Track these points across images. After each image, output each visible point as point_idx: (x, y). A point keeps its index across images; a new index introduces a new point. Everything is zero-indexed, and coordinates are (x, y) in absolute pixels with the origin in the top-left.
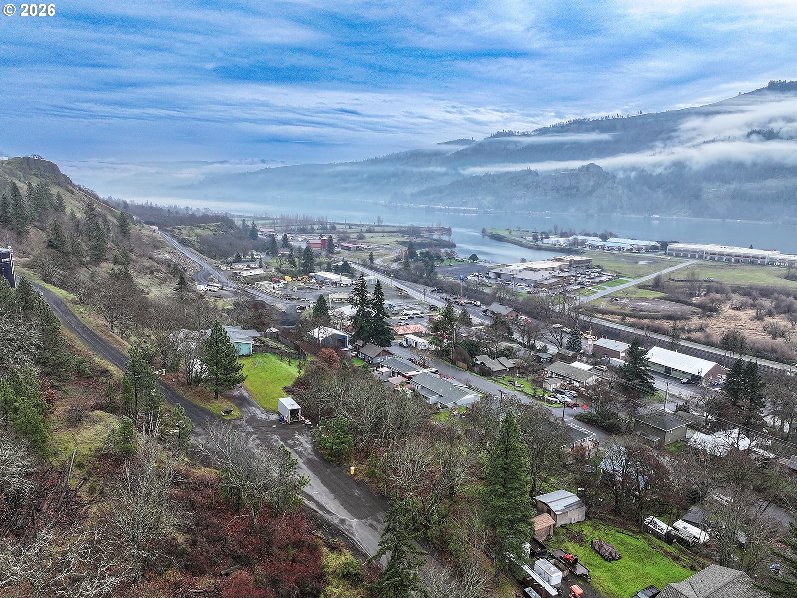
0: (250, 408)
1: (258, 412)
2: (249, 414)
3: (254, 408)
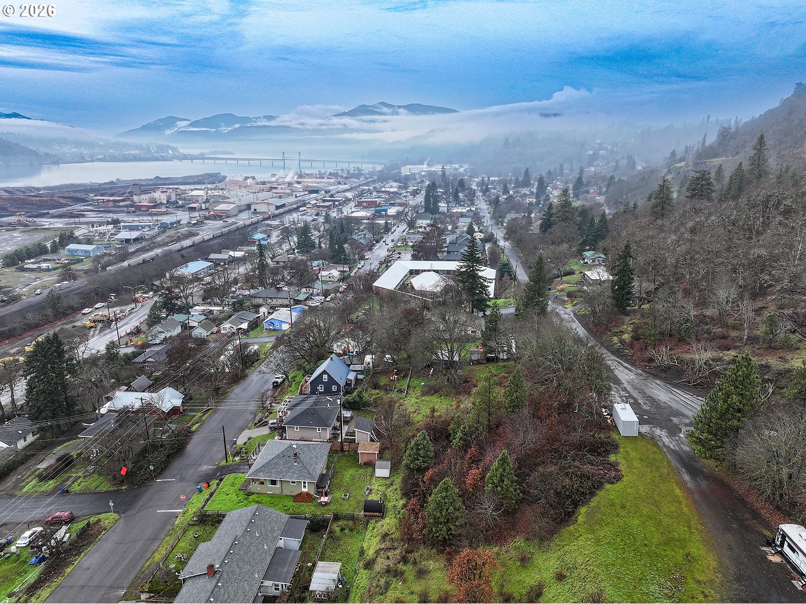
0: (678, 449)
1: (666, 440)
2: (677, 438)
3: (672, 447)
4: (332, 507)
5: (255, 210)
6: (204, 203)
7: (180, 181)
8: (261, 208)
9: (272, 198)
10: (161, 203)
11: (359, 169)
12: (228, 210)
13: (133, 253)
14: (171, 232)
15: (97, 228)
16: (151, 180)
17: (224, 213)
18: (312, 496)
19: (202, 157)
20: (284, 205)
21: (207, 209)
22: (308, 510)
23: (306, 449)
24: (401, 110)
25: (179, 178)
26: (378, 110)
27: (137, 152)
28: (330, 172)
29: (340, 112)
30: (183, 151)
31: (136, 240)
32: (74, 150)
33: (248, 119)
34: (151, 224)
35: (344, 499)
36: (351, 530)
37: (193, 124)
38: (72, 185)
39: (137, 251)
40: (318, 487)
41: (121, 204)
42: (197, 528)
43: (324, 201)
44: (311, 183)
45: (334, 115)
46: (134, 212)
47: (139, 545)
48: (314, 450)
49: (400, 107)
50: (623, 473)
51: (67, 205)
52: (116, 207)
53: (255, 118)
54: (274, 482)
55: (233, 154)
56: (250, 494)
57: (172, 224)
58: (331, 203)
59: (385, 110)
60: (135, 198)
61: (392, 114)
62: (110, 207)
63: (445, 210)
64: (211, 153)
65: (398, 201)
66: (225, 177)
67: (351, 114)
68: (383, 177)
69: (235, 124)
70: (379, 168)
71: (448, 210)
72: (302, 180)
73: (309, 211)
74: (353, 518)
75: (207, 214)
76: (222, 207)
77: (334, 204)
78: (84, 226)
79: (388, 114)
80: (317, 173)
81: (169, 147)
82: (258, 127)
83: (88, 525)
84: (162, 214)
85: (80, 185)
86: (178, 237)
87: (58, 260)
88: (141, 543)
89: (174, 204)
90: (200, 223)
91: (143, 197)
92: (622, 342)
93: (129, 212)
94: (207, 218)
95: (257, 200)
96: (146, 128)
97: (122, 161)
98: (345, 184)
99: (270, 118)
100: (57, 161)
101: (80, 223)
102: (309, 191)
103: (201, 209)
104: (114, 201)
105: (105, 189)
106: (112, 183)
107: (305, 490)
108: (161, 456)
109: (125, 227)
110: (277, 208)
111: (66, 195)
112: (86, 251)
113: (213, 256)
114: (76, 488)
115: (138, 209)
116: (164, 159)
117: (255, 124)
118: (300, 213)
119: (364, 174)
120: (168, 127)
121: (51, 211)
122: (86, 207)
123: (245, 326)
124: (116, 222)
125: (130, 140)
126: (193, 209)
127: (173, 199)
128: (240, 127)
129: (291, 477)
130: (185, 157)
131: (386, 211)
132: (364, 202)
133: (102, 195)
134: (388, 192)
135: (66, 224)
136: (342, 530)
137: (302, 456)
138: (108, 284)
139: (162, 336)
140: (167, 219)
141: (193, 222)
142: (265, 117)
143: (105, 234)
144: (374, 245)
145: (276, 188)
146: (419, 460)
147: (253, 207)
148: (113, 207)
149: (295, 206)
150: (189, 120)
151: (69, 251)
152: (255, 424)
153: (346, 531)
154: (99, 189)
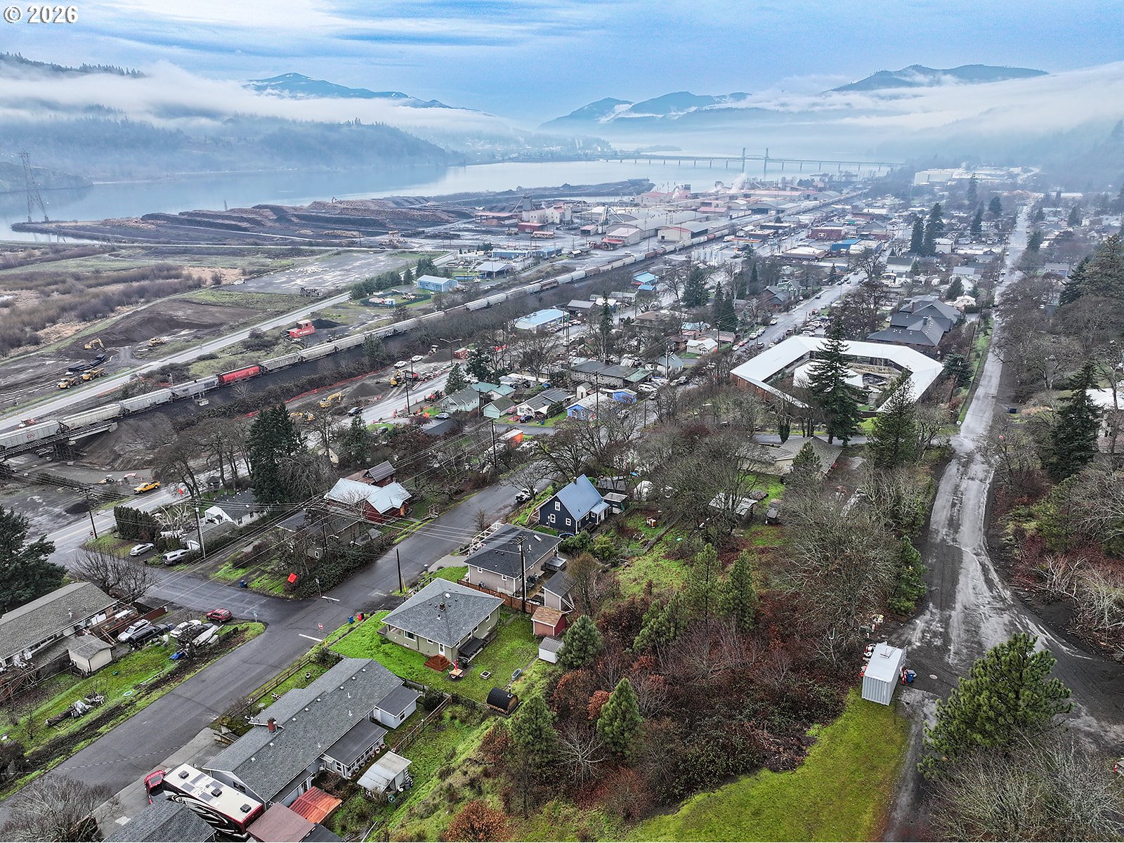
4: (461, 684)
5: (663, 237)
6: (602, 225)
7: (592, 190)
8: (670, 235)
9: (694, 220)
10: (553, 223)
11: (848, 175)
12: (626, 237)
13: (487, 291)
14: (545, 266)
15: (465, 255)
16: (557, 189)
17: (620, 241)
18: (449, 663)
19: (636, 156)
20: (705, 232)
21: (603, 233)
22: (435, 680)
23: (462, 602)
24: (948, 77)
25: (591, 186)
26: (908, 79)
27: (559, 148)
28: (801, 180)
29: (842, 85)
30: (616, 146)
31: (500, 273)
32: (488, 146)
33: (709, 99)
34: (527, 252)
35: (482, 678)
36: (463, 722)
37: (636, 108)
38: (467, 195)
39: (492, 288)
40: (461, 653)
41: (507, 222)
42: (315, 667)
43: (763, 227)
44: (765, 197)
45: (834, 90)
46: (516, 234)
47: (260, 669)
48: (474, 604)
49: (945, 72)
50: (807, 760)
51: (448, 222)
52: (498, 226)
53: (719, 97)
54: (411, 636)
55: (679, 149)
56: (385, 641)
57: (550, 253)
58: (772, 231)
59: (920, 78)
60: (524, 215)
61: (931, 84)
62: (493, 226)
63: (947, 250)
64: (652, 149)
65: (876, 231)
66: (653, 185)
67: (863, 86)
68: (878, 189)
69: (690, 106)
70: (883, 172)
71: (953, 250)
72: (752, 192)
73: (735, 242)
74: (472, 706)
75: (598, 240)
76: (620, 232)
77: (776, 233)
78: (452, 251)
79: (923, 85)
80: (780, 181)
81: (598, 141)
82: (719, 110)
83: (236, 630)
84: (547, 238)
85: (475, 195)
86: (547, 273)
87: (406, 294)
88: (264, 667)
89: (568, 224)
90: (584, 254)
91: (534, 213)
92: (1020, 533)
93: (510, 234)
94: (596, 247)
95: (671, 223)
96: (575, 116)
97: (537, 162)
98: (816, 199)
99: (740, 96)
100: (463, 160)
101: (451, 247)
102: (752, 210)
103: (597, 234)
104: (499, 218)
105: (499, 201)
106: (510, 192)
107: (442, 654)
108: (335, 569)
109: (496, 254)
110: (694, 235)
111: (451, 209)
112: (437, 286)
113: (574, 303)
114: (255, 585)
115: (522, 231)
116: (588, 158)
117: (717, 106)
118: (723, 245)
119: (853, 183)
120: (603, 114)
121: (427, 230)
122: (467, 226)
123: (544, 410)
124: (487, 248)
125: (552, 132)
126: (586, 233)
127: (568, 218)
128: (696, 111)
129: (427, 634)
130: (615, 156)
131: (848, 246)
132: (822, 231)
133: (491, 210)
134: (870, 214)
135: (437, 247)
136: (453, 718)
137: (450, 611)
138: (437, 332)
139: (453, 409)
140: (547, 247)
141: (575, 252)
142: (733, 95)
143: (470, 263)
144: (797, 302)
145: (710, 204)
146: (571, 652)
147: (660, 234)
148: (497, 226)
149: (718, 234)
150: (630, 103)
151: (421, 283)
152: (461, 550)
153: (457, 721)
154: (491, 201)
